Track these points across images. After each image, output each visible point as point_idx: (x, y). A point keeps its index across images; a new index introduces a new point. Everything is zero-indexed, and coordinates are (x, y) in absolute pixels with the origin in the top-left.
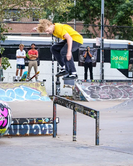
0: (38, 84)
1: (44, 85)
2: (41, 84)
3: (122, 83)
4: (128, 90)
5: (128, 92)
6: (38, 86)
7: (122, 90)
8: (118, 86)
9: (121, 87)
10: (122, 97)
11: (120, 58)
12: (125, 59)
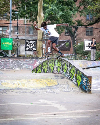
3: (5, 59)
4: (7, 63)
5: (6, 65)
7: (3, 64)
8: (1, 61)
9: (3, 61)
10: (1, 68)
11: (7, 43)
12: (10, 44)
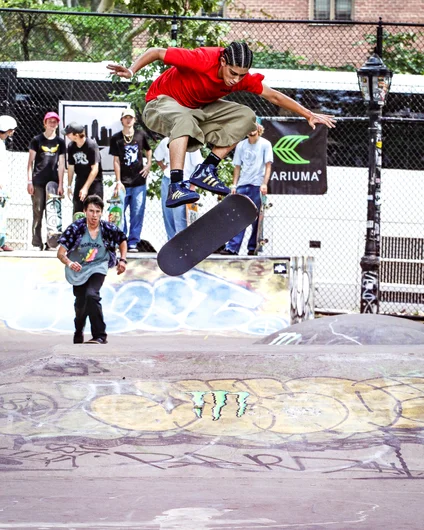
0: (261, 267)
1: (284, 272)
2: (275, 265)
6: (259, 273)
